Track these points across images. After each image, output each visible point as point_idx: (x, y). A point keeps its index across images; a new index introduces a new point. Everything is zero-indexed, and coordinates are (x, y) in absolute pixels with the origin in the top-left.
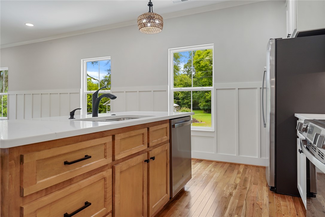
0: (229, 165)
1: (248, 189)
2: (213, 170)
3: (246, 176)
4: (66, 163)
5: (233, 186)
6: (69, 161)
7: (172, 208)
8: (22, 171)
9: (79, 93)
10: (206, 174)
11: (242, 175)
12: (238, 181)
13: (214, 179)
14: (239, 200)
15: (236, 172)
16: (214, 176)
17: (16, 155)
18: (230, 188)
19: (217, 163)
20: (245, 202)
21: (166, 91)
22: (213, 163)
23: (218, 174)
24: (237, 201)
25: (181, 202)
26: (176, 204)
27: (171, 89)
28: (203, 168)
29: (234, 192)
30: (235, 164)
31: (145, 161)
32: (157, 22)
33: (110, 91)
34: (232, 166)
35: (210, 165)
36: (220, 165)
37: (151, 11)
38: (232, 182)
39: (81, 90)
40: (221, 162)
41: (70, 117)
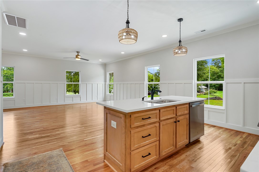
0: (235, 132)
1: (244, 148)
2: (222, 133)
3: (247, 140)
4: (143, 119)
5: (234, 144)
6: (144, 118)
7: (190, 147)
8: (131, 120)
9: (144, 84)
10: (216, 134)
11: (243, 139)
12: (239, 142)
13: (221, 138)
14: (235, 152)
15: (239, 136)
16: (222, 137)
17: (129, 115)
18: (231, 145)
19: (226, 130)
20: (239, 154)
21: (192, 83)
22: (223, 129)
23: (225, 135)
24: (233, 152)
25: (196, 146)
26: (193, 146)
27: (195, 82)
28: (215, 131)
29: (233, 148)
30: (241, 132)
31: (174, 122)
32: (184, 50)
33: (159, 82)
34: (238, 133)
35: (221, 130)
36: (229, 131)
37: (181, 45)
38: (234, 142)
39: (145, 82)
40: (229, 129)
41: (142, 100)
